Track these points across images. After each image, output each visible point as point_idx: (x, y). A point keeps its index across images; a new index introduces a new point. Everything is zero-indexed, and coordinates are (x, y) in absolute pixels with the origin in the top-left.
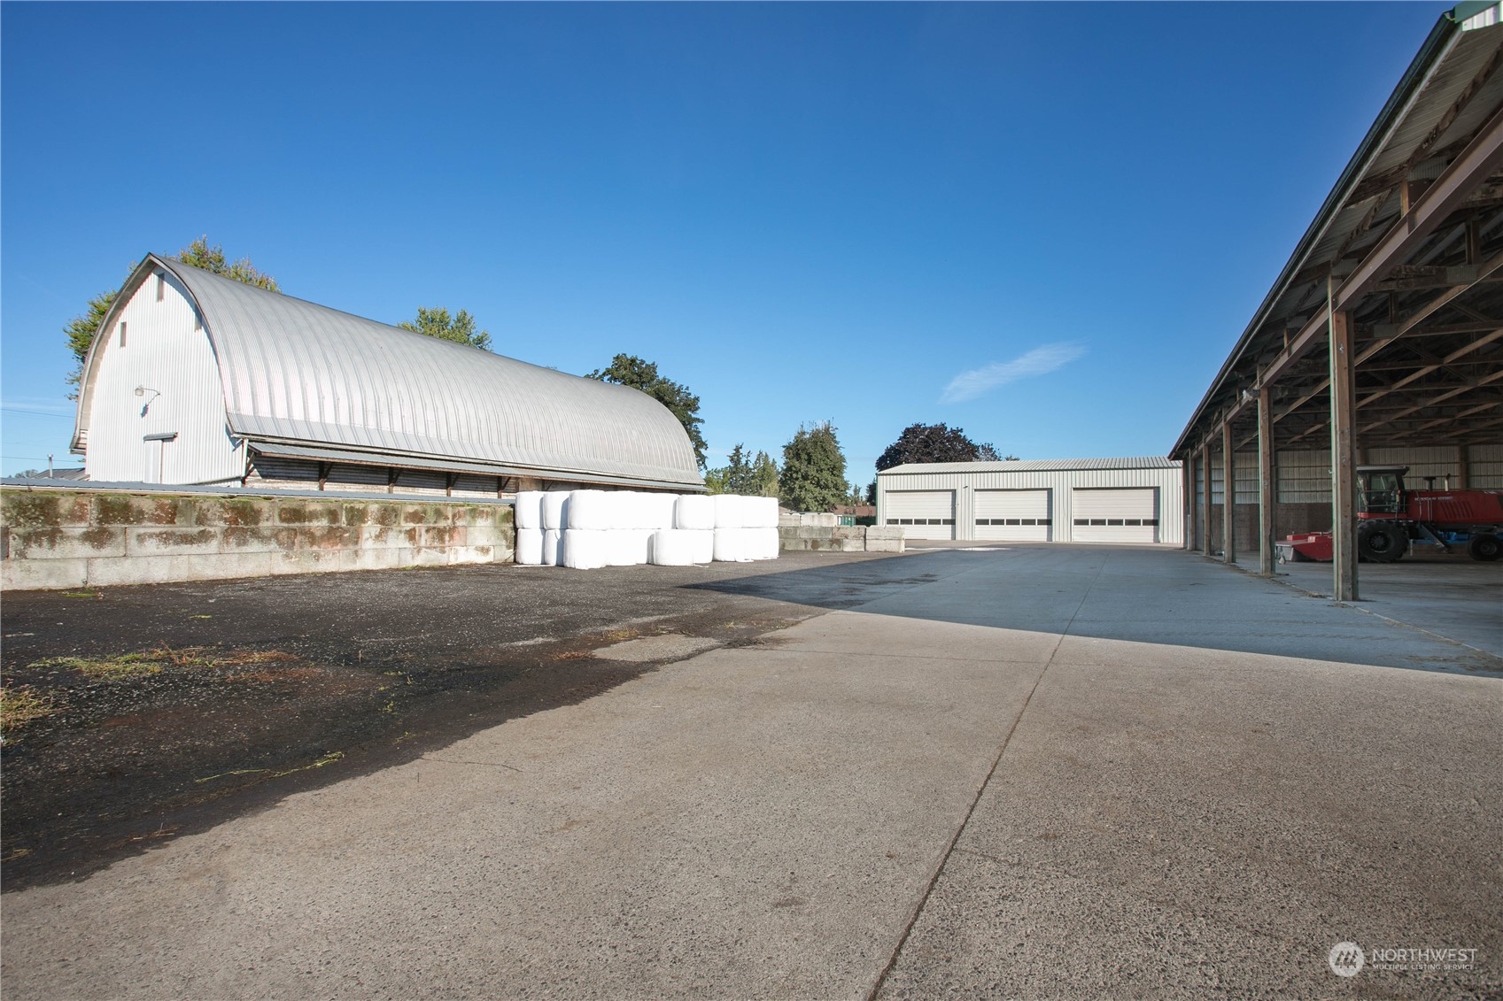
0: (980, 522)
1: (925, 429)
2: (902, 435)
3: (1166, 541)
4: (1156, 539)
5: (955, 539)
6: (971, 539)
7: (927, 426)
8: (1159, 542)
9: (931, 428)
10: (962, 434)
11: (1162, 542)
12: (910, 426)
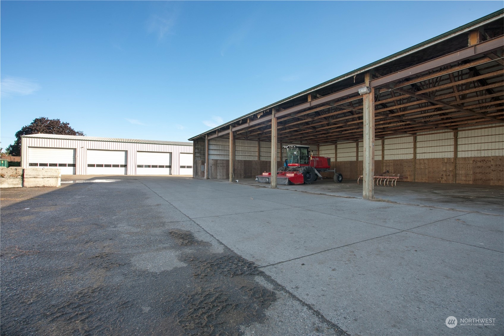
0: (90, 166)
1: (48, 120)
2: (33, 122)
3: (174, 174)
4: (170, 174)
5: (75, 174)
6: (85, 174)
7: (49, 119)
8: (171, 174)
9: (51, 121)
10: (69, 126)
11: (172, 174)
12: (38, 118)
